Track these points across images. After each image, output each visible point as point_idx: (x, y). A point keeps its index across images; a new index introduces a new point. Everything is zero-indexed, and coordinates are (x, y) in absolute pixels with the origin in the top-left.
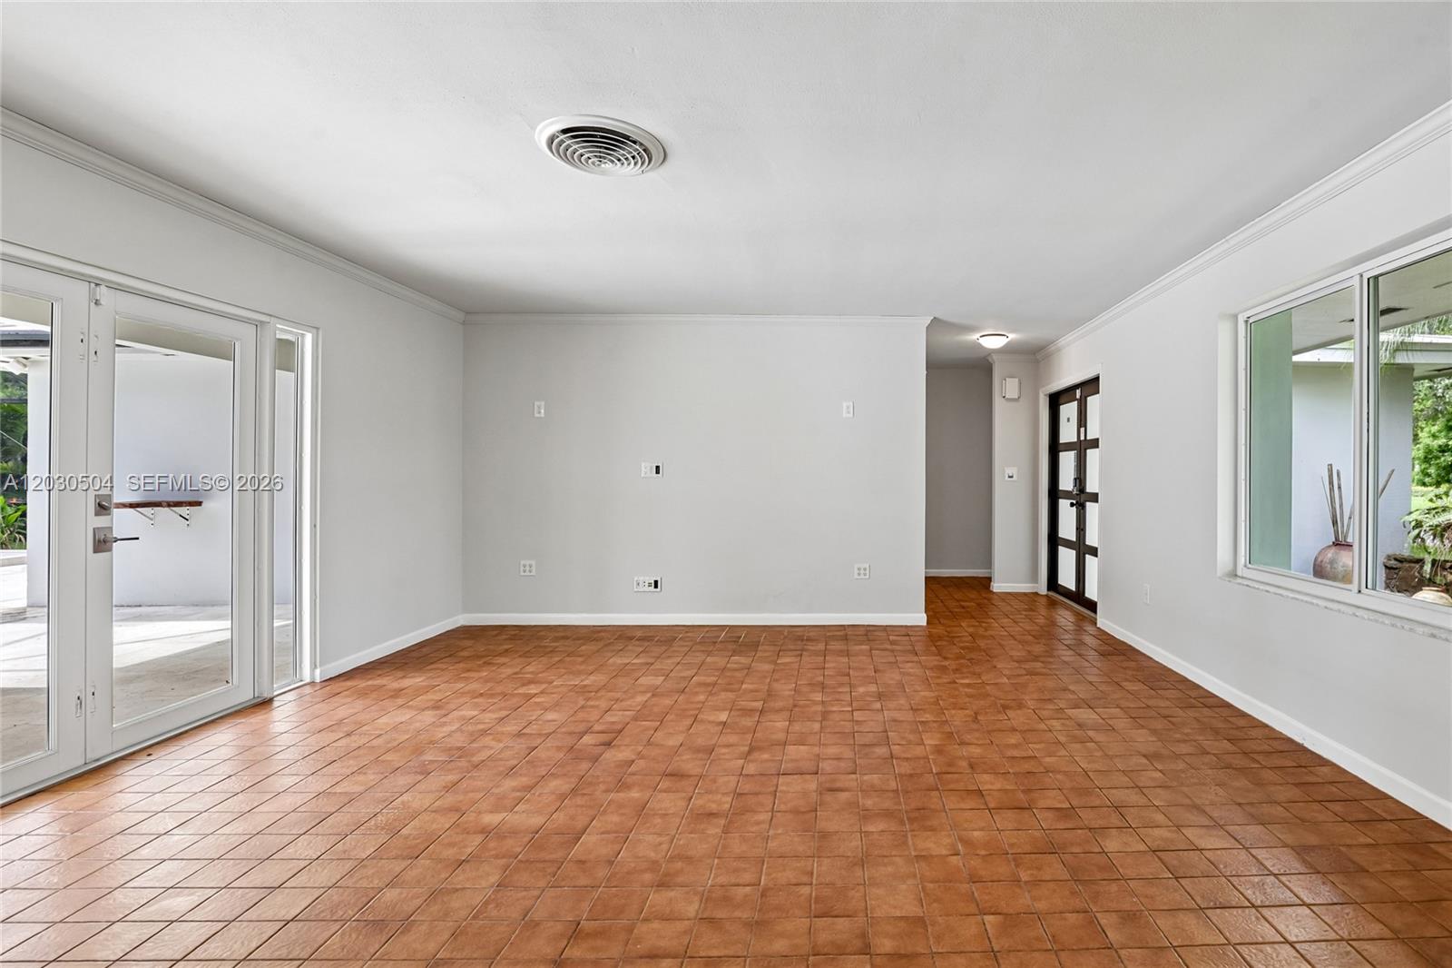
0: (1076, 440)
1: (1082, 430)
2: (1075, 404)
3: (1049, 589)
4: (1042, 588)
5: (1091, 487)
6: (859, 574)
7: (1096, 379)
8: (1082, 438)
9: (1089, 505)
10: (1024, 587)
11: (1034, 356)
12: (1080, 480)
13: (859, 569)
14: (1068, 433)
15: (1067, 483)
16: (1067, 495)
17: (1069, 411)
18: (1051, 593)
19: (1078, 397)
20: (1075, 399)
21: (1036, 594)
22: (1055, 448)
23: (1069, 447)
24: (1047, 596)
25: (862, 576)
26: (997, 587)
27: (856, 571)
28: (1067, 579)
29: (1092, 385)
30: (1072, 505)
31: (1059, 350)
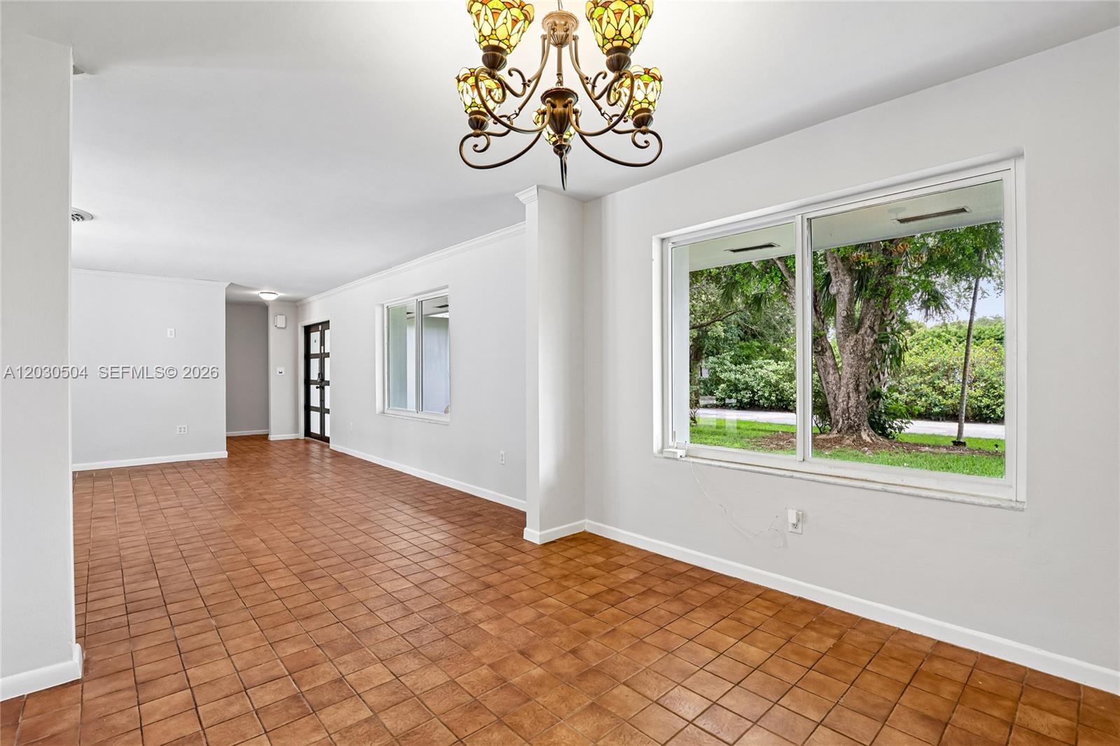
0: (319, 352)
1: (322, 347)
2: (319, 333)
3: (305, 436)
4: (301, 435)
5: (327, 378)
6: (180, 432)
7: (329, 321)
8: (322, 352)
9: (326, 387)
10: (291, 436)
11: (295, 306)
12: (322, 374)
13: (180, 428)
14: (315, 349)
15: (314, 376)
16: (315, 382)
17: (315, 336)
18: (306, 438)
19: (320, 329)
20: (318, 331)
21: (298, 439)
22: (308, 356)
23: (316, 356)
24: (304, 439)
25: (183, 432)
26: (272, 437)
27: (178, 430)
28: (315, 429)
29: (326, 324)
30: (317, 387)
31: (309, 303)
